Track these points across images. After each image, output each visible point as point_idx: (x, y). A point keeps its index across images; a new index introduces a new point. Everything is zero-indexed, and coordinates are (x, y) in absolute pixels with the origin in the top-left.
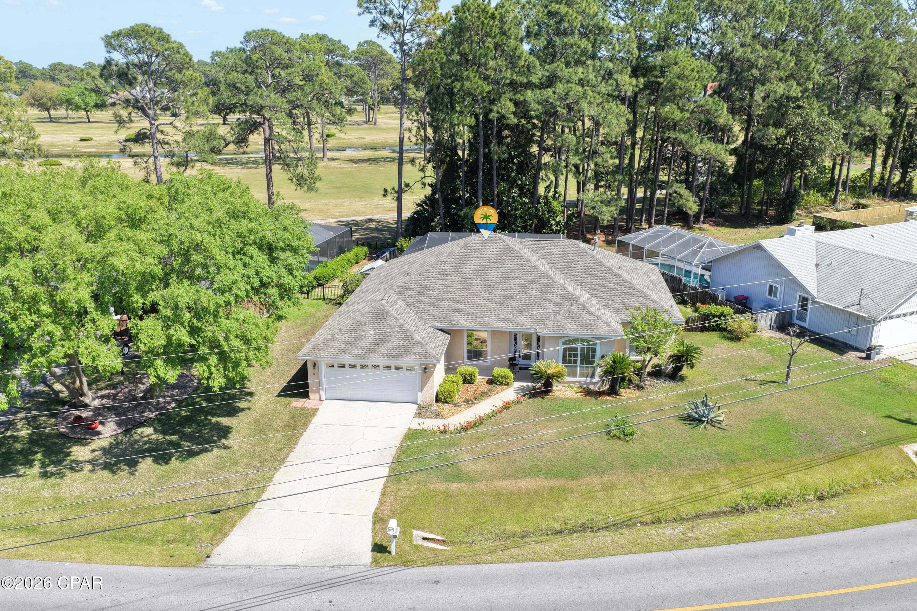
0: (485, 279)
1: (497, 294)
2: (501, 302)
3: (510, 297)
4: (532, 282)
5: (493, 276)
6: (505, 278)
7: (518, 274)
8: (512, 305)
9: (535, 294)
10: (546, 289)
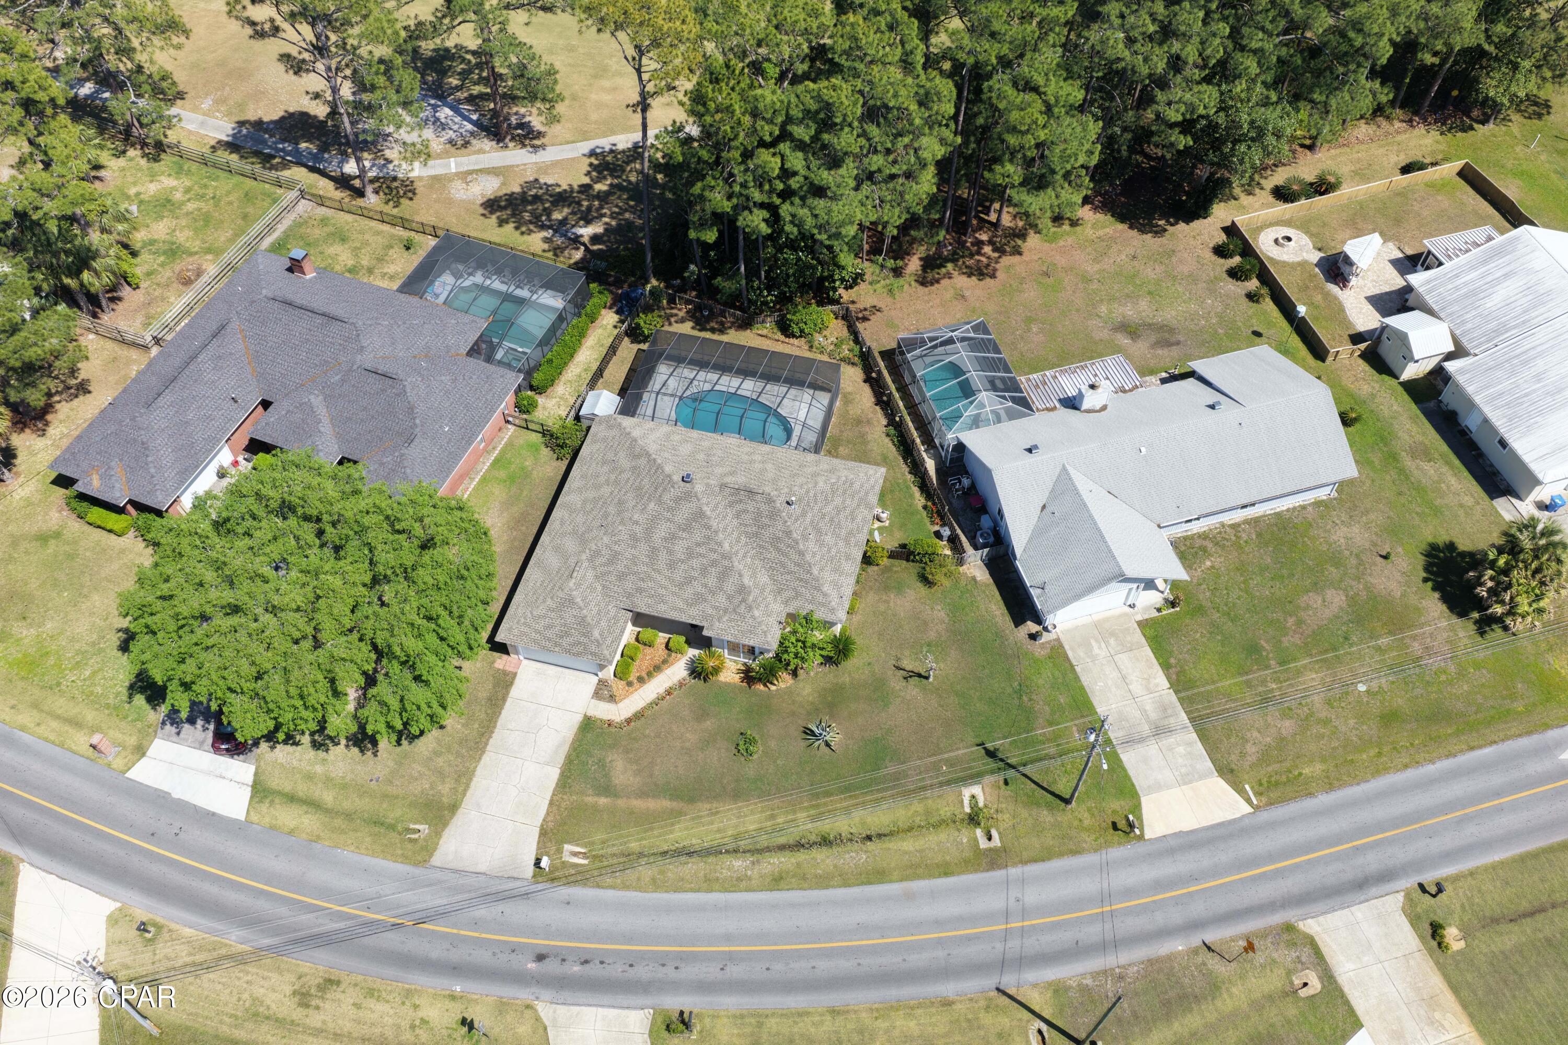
0: (670, 552)
1: (678, 576)
2: (681, 585)
3: (689, 581)
4: (714, 563)
5: (680, 548)
6: (690, 554)
7: (702, 550)
8: (689, 592)
9: (712, 581)
10: (723, 575)
